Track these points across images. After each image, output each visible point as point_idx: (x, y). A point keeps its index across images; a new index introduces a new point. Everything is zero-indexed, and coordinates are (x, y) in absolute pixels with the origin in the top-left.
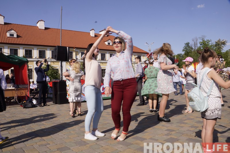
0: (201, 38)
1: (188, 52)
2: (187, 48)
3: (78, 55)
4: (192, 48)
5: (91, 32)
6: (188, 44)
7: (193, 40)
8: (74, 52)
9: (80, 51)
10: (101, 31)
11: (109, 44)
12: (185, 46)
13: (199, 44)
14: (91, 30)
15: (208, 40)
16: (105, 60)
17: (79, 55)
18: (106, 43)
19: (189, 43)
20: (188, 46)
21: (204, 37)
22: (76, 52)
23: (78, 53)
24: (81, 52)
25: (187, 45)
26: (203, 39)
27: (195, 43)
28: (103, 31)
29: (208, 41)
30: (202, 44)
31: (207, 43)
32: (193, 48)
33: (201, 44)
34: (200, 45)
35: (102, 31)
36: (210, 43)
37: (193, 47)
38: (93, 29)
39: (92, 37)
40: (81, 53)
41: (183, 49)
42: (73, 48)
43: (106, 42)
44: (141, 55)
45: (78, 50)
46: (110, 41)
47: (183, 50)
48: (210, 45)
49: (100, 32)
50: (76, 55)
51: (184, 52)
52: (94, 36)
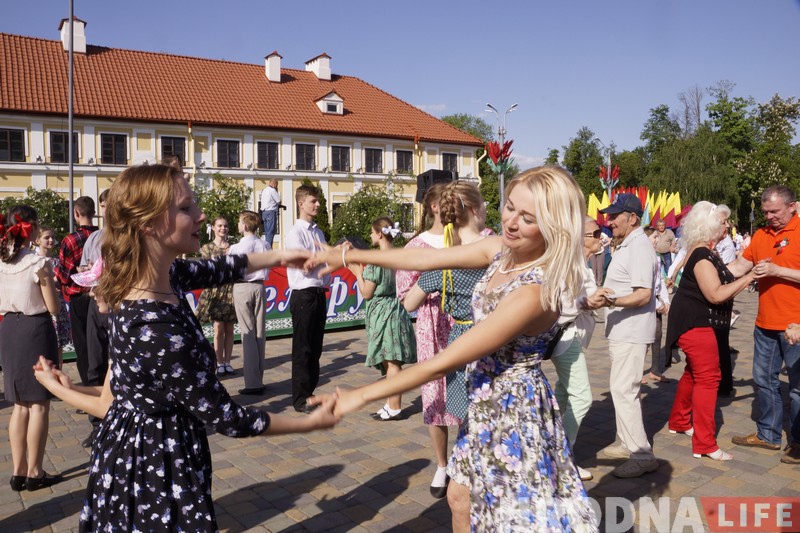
0: (716, 90)
1: (661, 142)
2: (660, 127)
3: (207, 148)
4: (677, 128)
5: (268, 63)
6: (662, 113)
7: (683, 99)
8: (190, 140)
9: (214, 136)
10: (310, 61)
11: (332, 108)
12: (651, 121)
13: (707, 113)
14: (267, 58)
15: (741, 99)
16: (314, 170)
17: (209, 152)
18: (322, 106)
19: (667, 110)
20: (663, 119)
21: (726, 86)
22: (197, 140)
23: (206, 143)
24: (216, 139)
25: (659, 115)
26: (724, 96)
27: (688, 108)
28: (316, 59)
29: (740, 103)
30: (715, 114)
31: (737, 109)
32: (682, 126)
33: (712, 112)
34: (711, 115)
35: (313, 60)
36: (749, 109)
37: (679, 122)
38: (275, 54)
39: (271, 82)
40: (216, 144)
41: (642, 129)
42: (184, 123)
43: (321, 101)
44: (459, 151)
45: (207, 133)
46: (335, 98)
47: (645, 136)
48: (747, 116)
49: (307, 63)
50: (198, 150)
51: (647, 141)
52: (278, 79)
